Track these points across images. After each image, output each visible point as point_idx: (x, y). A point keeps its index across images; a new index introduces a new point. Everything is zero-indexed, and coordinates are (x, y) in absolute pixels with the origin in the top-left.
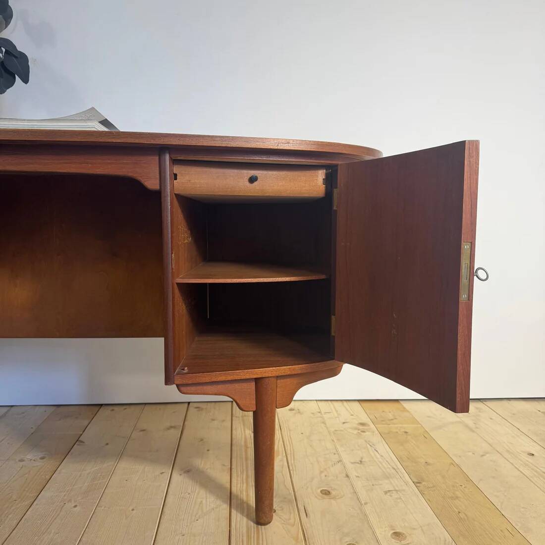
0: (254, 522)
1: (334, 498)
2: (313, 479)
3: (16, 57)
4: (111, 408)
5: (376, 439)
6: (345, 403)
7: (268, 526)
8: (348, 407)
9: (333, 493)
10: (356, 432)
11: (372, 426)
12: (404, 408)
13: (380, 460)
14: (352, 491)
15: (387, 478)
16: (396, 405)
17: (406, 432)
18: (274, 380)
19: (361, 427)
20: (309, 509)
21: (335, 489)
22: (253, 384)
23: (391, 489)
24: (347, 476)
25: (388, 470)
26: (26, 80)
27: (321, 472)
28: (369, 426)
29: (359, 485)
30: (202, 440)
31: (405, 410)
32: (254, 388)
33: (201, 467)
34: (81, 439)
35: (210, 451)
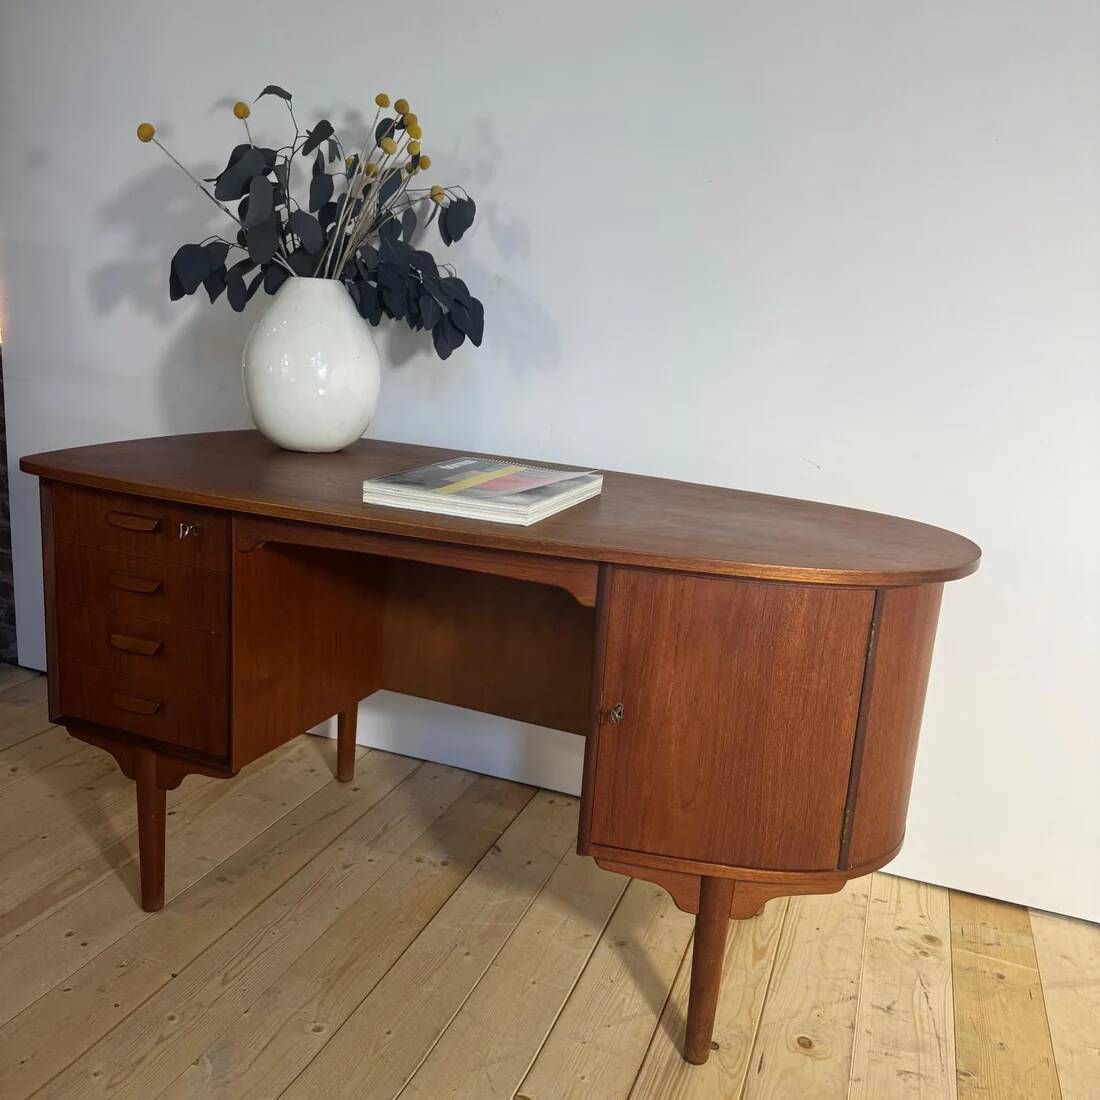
1: (814, 1056)
2: (796, 1014)
3: (467, 308)
4: (551, 797)
5: (940, 975)
7: (698, 1067)
8: (923, 897)
9: (817, 1047)
10: (910, 950)
11: (946, 947)
12: (1028, 926)
13: (924, 1014)
14: (847, 1053)
15: (917, 1050)
16: (1017, 916)
17: (1001, 977)
19: (925, 944)
20: (768, 1060)
21: (821, 1042)
22: (699, 880)
23: (913, 1070)
24: (852, 1026)
25: (926, 1036)
26: (477, 341)
27: (815, 1007)
28: (941, 945)
29: (864, 1047)
30: (659, 895)
31: (1027, 931)
32: (698, 886)
33: (643, 942)
34: (498, 843)
35: (664, 919)
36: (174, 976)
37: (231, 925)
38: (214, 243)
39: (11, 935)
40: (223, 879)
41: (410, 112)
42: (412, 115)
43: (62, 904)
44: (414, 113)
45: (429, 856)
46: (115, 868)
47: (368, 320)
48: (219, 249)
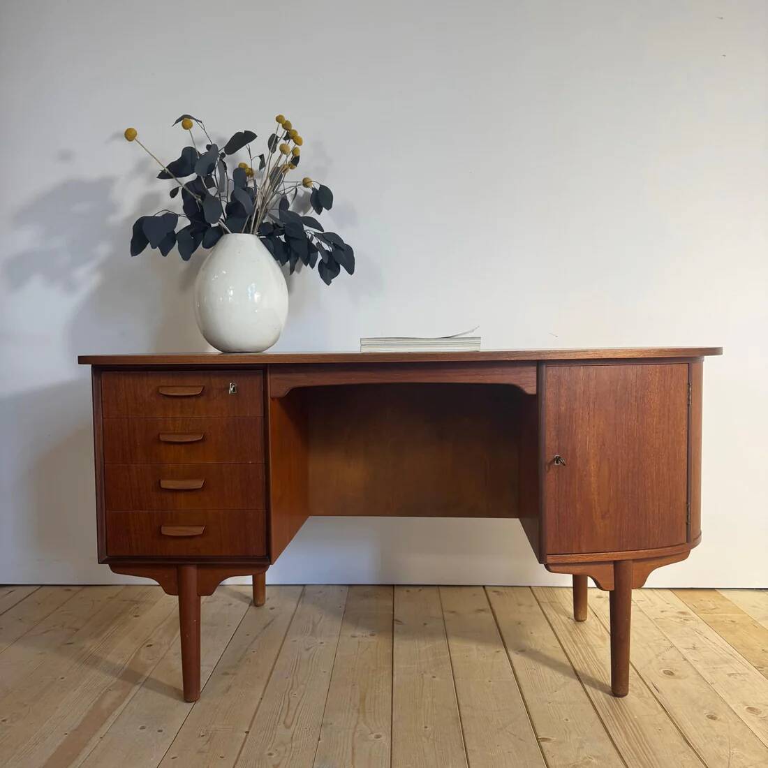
0: (610, 695)
1: (679, 678)
2: (650, 662)
3: (343, 250)
4: (406, 588)
5: (703, 627)
6: (655, 591)
7: (624, 698)
8: (660, 595)
9: (676, 674)
10: (678, 620)
11: (694, 615)
12: (723, 597)
13: (714, 647)
14: (695, 673)
15: (726, 663)
16: (712, 594)
17: (733, 621)
18: (631, 562)
19: (681, 616)
20: (658, 687)
21: (676, 670)
22: (612, 565)
23: (735, 672)
24: (685, 659)
25: (725, 656)
26: (351, 271)
27: (657, 656)
28: (690, 615)
29: (699, 667)
30: (519, 623)
31: (724, 599)
32: (613, 569)
33: (533, 647)
34: (395, 618)
35: (534, 634)
36: (247, 732)
37: (260, 697)
38: (167, 214)
39: (95, 739)
40: (226, 674)
41: (293, 128)
42: (293, 130)
43: (117, 712)
44: (295, 129)
45: (358, 633)
46: (138, 684)
47: (279, 261)
48: (171, 218)
